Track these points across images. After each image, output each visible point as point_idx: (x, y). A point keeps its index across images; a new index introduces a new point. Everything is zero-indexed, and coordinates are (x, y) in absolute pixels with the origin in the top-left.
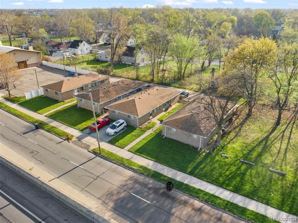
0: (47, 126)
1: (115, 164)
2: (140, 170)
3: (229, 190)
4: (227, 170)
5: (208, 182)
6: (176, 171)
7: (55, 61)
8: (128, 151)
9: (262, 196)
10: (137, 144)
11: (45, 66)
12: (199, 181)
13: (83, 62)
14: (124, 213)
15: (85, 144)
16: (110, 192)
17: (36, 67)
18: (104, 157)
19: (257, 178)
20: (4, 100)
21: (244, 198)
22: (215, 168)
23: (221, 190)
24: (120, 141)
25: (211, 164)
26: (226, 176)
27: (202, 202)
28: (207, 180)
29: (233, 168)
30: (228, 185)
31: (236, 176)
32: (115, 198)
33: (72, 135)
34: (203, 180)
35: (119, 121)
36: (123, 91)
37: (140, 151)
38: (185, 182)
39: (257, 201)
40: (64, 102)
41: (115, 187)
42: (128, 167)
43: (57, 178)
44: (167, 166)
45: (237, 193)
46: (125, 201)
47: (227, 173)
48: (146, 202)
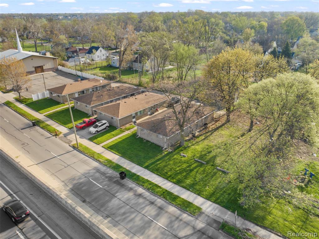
0: (42, 124)
1: (87, 156)
2: (105, 162)
3: (172, 182)
4: (179, 166)
5: (157, 175)
6: (135, 165)
7: (70, 66)
8: (102, 147)
9: (197, 188)
10: (112, 142)
11: (60, 70)
12: (151, 173)
13: (96, 68)
14: (78, 193)
15: (69, 140)
16: (73, 178)
17: (52, 72)
18: (80, 150)
19: (202, 174)
20: (15, 101)
21: (182, 188)
22: (169, 164)
23: (166, 181)
24: (99, 139)
25: (167, 161)
26: (175, 171)
27: (144, 190)
28: (157, 173)
29: (185, 166)
30: (173, 178)
31: (184, 172)
32: (75, 182)
33: (61, 132)
34: (154, 173)
35: (102, 121)
36: (116, 95)
37: (112, 148)
38: (138, 174)
39: (191, 191)
40: (64, 104)
41: (79, 174)
42: (96, 160)
43: (36, 165)
44: (129, 161)
45: (178, 185)
46: (83, 185)
47: (178, 169)
48: (99, 186)
